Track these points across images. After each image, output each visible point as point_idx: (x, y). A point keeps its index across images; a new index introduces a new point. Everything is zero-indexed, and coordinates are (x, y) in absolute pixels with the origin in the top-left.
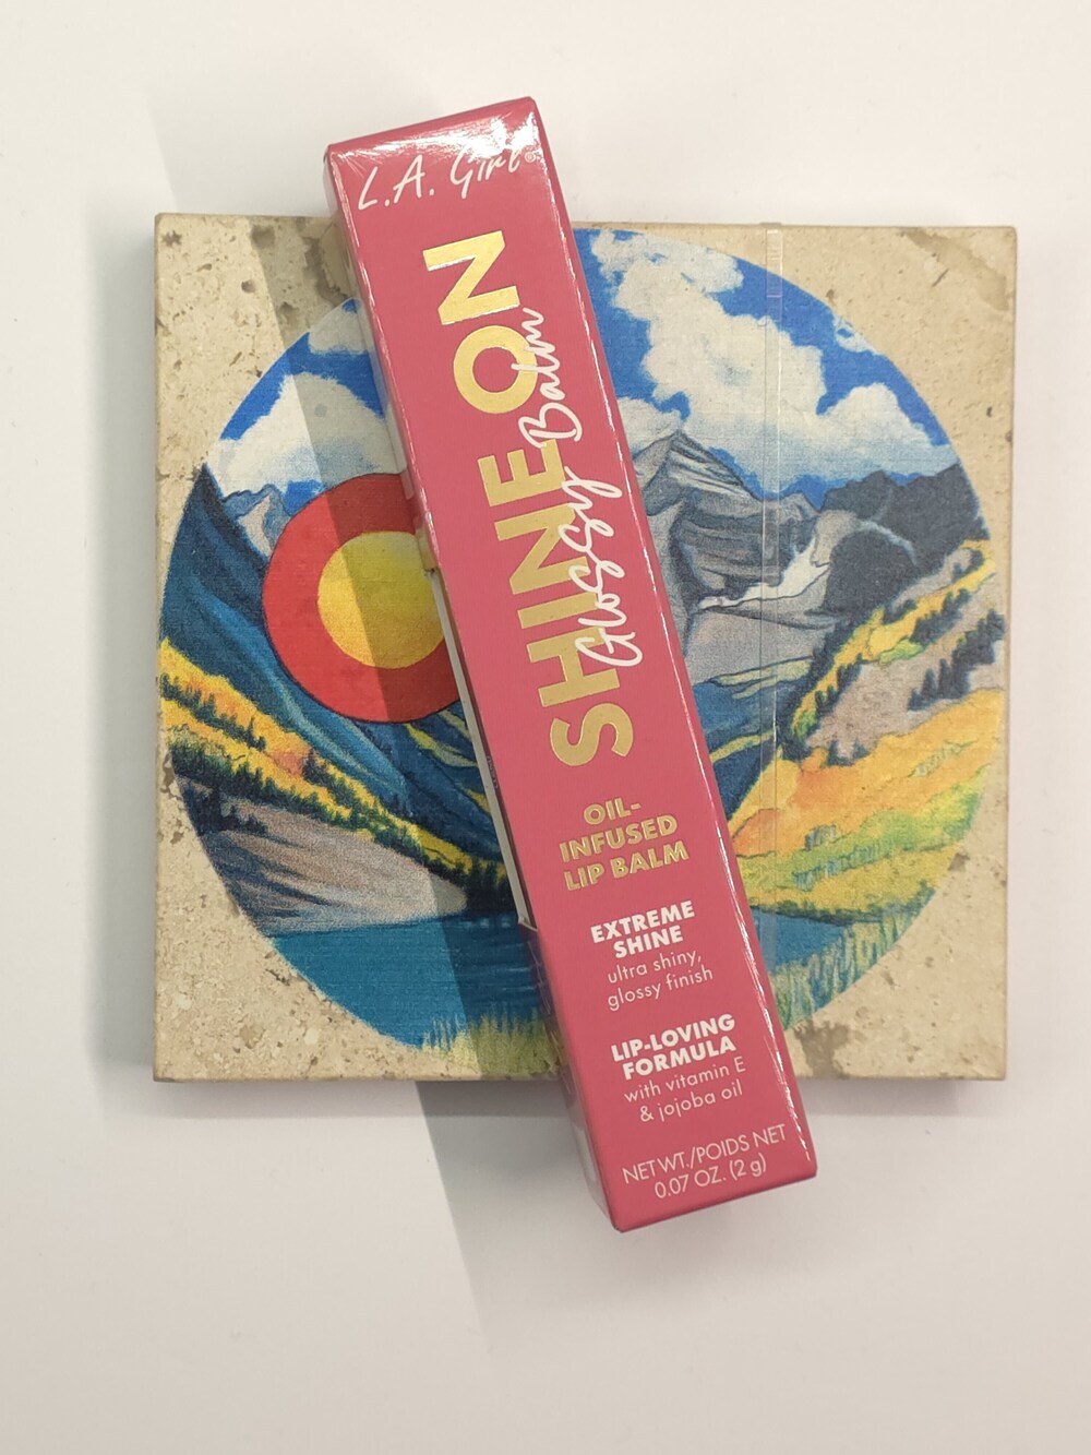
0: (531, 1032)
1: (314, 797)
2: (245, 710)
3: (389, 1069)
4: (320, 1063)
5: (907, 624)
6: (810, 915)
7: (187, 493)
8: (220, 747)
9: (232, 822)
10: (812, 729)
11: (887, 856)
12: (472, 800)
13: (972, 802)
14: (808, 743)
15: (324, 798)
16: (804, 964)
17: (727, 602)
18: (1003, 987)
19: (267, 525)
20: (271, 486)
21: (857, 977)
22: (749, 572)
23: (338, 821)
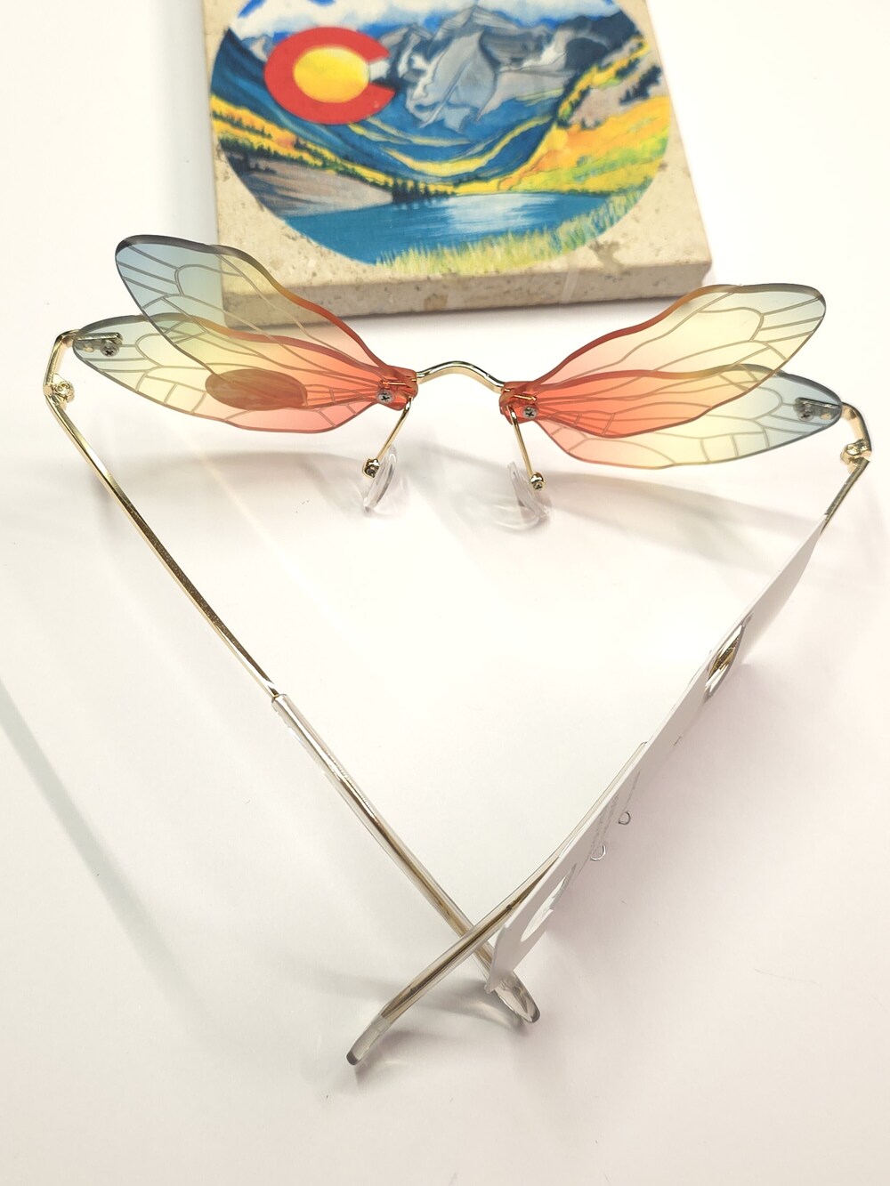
0: (438, 254)
1: (301, 158)
2: (259, 122)
3: (359, 276)
4: (318, 276)
5: (611, 71)
6: (585, 194)
7: (221, 40)
8: (248, 139)
9: (257, 169)
10: (570, 116)
11: (623, 166)
12: (388, 155)
13: (664, 142)
14: (570, 122)
15: (306, 157)
16: (588, 215)
17: (513, 68)
18: (699, 218)
19: (265, 48)
20: (266, 35)
21: (619, 218)
22: (522, 55)
23: (316, 167)
